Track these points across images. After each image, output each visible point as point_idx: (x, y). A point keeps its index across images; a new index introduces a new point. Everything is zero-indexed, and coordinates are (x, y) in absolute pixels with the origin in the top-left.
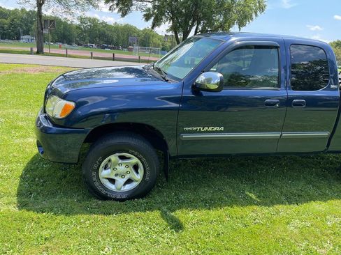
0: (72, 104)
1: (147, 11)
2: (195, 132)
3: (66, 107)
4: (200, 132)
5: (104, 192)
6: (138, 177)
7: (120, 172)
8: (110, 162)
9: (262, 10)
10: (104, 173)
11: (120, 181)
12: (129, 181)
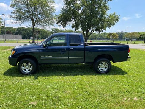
0: (15, 51)
1: (73, 24)
2: (44, 57)
3: (13, 52)
4: (46, 57)
5: (23, 73)
6: (31, 69)
7: (27, 68)
8: (24, 65)
9: (118, 21)
10: (23, 68)
11: (27, 70)
12: (29, 70)
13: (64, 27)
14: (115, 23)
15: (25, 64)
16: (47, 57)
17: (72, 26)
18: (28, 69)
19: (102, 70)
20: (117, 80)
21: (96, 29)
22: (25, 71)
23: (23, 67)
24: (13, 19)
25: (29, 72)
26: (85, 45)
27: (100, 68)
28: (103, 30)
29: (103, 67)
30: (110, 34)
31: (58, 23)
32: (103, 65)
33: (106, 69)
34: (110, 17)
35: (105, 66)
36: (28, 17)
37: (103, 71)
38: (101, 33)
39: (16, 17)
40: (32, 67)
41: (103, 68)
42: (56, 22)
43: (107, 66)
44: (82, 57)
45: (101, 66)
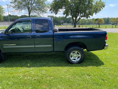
1: (64, 11)
2: (7, 46)
9: (104, 7)
13: (56, 14)
14: (101, 9)
17: (63, 13)
21: (84, 15)
24: (12, 8)
27: (72, 58)
28: (90, 16)
30: (97, 20)
31: (50, 10)
32: (75, 54)
33: (79, 59)
34: (96, 3)
35: (77, 56)
36: (25, 6)
37: (76, 61)
38: (88, 18)
39: (14, 6)
41: (75, 57)
42: (49, 9)
43: (80, 55)
44: (51, 46)
45: (73, 55)
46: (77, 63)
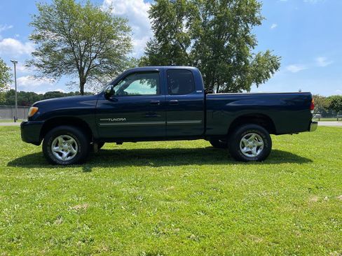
0: (37, 108)
3: (33, 110)
4: (111, 122)
5: (55, 160)
6: (75, 151)
7: (65, 148)
8: (58, 141)
9: (277, 68)
10: (55, 148)
11: (65, 154)
12: (70, 154)
14: (270, 73)
15: (60, 139)
16: (115, 122)
18: (66, 151)
19: (250, 153)
20: (289, 171)
21: (228, 88)
22: (60, 158)
23: (57, 146)
25: (69, 158)
26: (205, 94)
27: (245, 148)
29: (251, 146)
32: (251, 140)
33: (259, 151)
35: (255, 144)
36: (70, 64)
37: (253, 156)
40: (77, 147)
41: (251, 148)
43: (261, 143)
44: (199, 122)
45: (247, 143)
46: (257, 161)
